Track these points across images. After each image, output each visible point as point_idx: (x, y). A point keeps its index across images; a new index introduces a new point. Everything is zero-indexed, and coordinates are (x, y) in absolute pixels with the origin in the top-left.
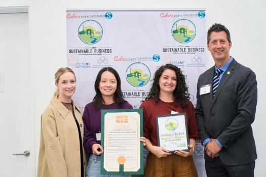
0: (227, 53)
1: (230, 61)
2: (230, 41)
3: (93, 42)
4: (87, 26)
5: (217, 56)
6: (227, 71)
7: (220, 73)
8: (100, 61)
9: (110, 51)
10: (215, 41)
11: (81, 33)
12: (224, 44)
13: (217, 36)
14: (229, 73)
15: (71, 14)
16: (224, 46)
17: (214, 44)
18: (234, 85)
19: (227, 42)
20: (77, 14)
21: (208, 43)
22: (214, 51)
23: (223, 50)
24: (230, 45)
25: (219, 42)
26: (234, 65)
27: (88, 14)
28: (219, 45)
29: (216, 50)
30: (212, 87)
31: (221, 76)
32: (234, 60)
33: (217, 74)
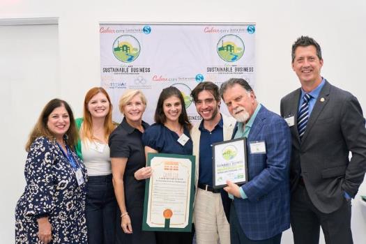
0: (317, 73)
1: (323, 83)
2: (320, 58)
5: (304, 78)
7: (309, 100)
10: (301, 59)
12: (312, 61)
14: (322, 100)
16: (314, 64)
17: (300, 63)
19: (318, 59)
21: (293, 61)
22: (300, 72)
23: (312, 69)
24: (321, 63)
25: (306, 59)
26: (328, 89)
28: (306, 63)
29: (303, 69)
31: (312, 104)
32: (326, 83)
33: (305, 101)
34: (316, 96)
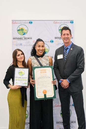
0: (70, 40)
1: (71, 43)
2: (71, 35)
3: (24, 34)
4: (21, 27)
5: (65, 41)
6: (70, 48)
7: (67, 49)
8: (27, 43)
9: (31, 38)
10: (64, 34)
11: (18, 30)
12: (68, 36)
13: (65, 32)
14: (71, 49)
15: (14, 22)
17: (64, 36)
18: (75, 55)
19: (70, 35)
20: (16, 22)
21: (61, 35)
23: (68, 38)
24: (71, 36)
25: (66, 35)
26: (73, 46)
27: (22, 22)
28: (66, 36)
29: (65, 38)
30: (64, 56)
31: (68, 50)
32: (73, 44)
33: (66, 50)
34: (69, 48)
